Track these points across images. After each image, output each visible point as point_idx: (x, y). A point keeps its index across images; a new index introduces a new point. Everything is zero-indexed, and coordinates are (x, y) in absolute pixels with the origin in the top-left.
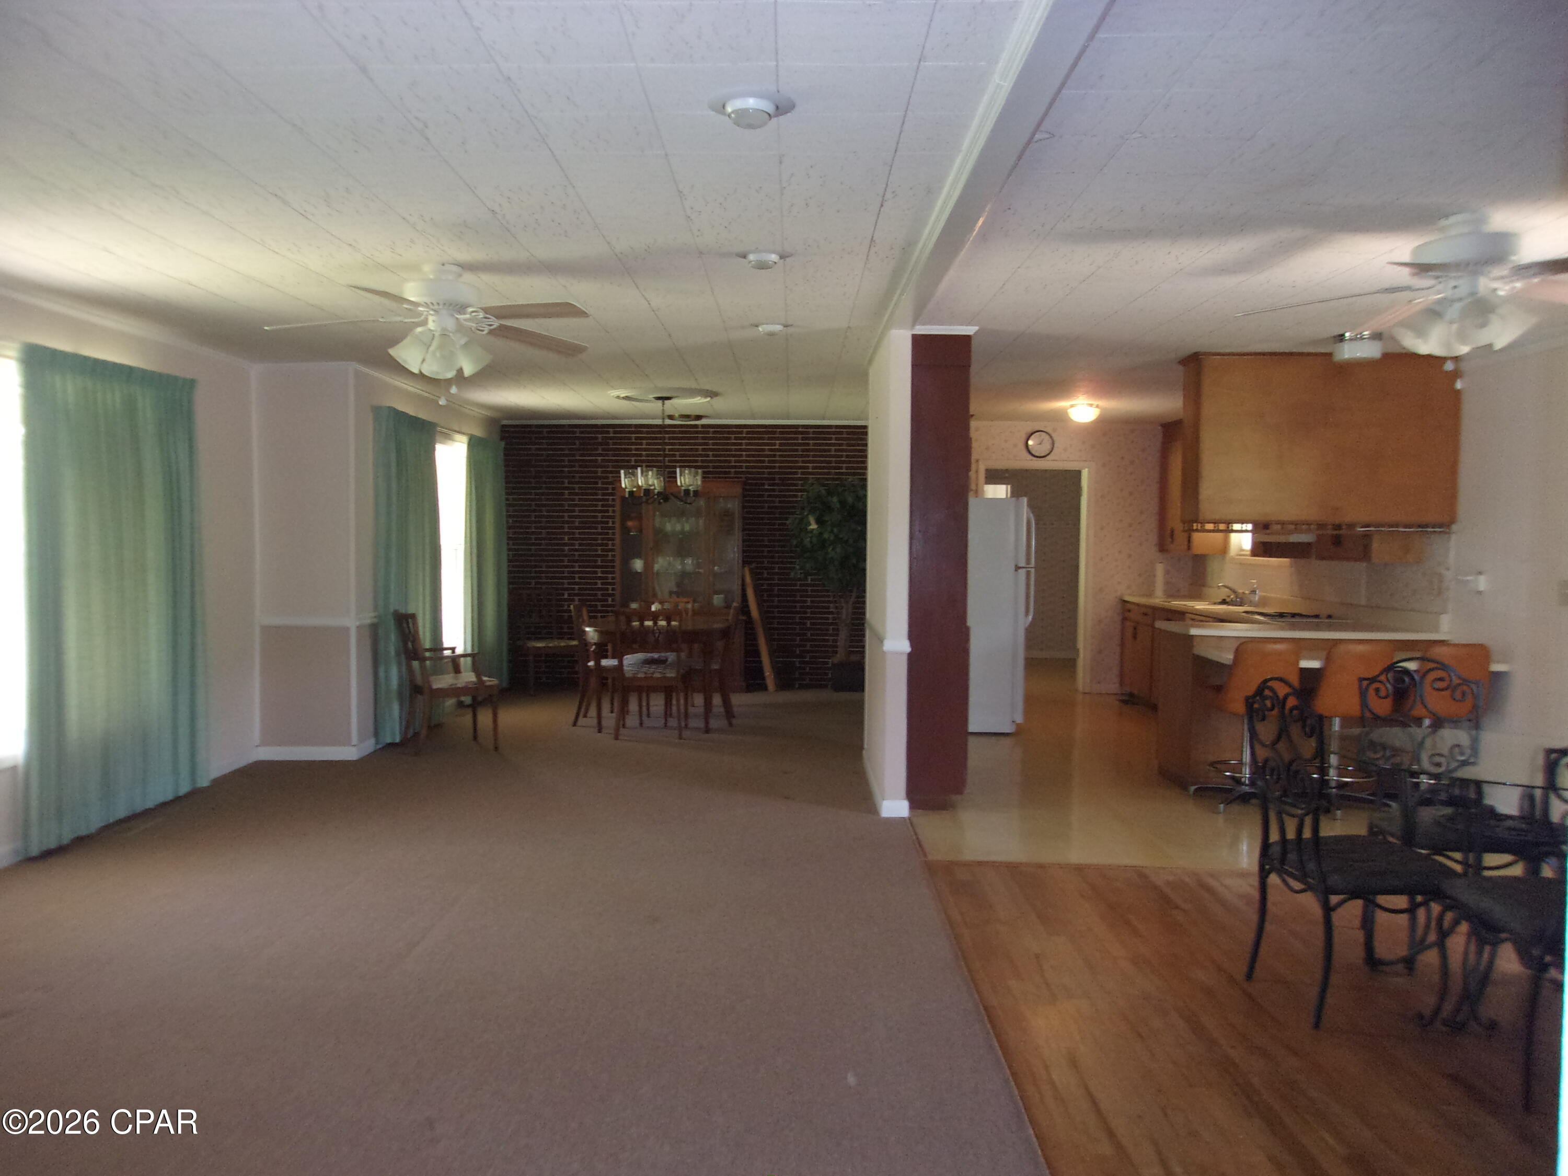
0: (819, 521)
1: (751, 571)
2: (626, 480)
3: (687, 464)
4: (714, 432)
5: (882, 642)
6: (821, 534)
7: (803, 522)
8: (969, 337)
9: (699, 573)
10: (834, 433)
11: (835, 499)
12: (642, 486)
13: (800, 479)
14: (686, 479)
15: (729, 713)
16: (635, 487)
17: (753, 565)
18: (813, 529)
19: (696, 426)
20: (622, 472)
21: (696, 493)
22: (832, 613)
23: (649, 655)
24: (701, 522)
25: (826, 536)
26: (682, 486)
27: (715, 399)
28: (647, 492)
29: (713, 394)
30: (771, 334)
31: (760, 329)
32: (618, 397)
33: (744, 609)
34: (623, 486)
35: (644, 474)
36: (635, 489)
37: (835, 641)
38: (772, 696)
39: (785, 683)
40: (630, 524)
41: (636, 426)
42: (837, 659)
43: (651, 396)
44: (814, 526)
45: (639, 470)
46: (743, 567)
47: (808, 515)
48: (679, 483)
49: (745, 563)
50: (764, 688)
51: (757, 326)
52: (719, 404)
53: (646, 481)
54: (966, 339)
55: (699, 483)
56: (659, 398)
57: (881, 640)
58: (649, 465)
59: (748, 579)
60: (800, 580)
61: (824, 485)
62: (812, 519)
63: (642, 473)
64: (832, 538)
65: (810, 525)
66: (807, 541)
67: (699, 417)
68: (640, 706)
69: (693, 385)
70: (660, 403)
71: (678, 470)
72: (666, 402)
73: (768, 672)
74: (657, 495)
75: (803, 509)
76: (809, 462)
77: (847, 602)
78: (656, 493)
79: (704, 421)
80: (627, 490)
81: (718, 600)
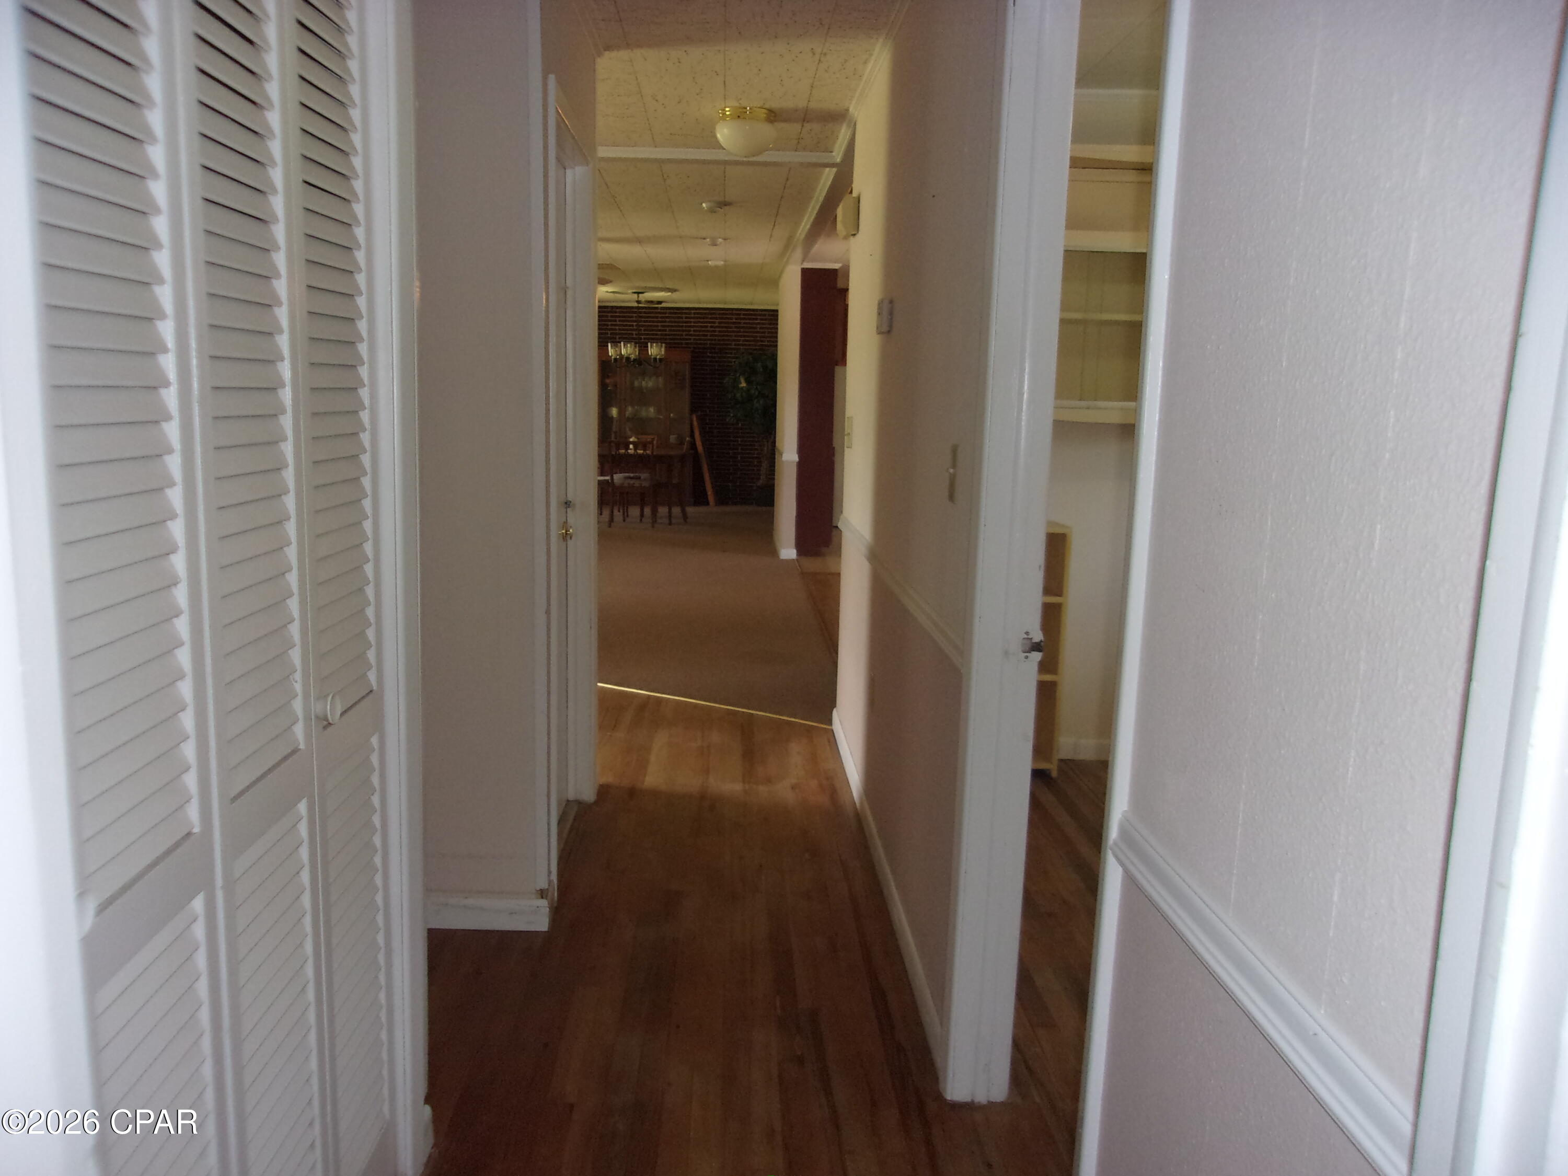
0: (748, 381)
1: (697, 417)
2: (612, 350)
3: (653, 340)
4: (671, 313)
5: (782, 455)
6: (748, 390)
7: (736, 382)
8: (836, 270)
9: (659, 419)
10: (760, 315)
11: (759, 365)
12: (624, 355)
13: (734, 349)
14: (654, 350)
15: (685, 515)
16: (618, 355)
17: (699, 413)
18: (743, 387)
19: (657, 308)
20: (609, 345)
21: (661, 360)
22: (756, 449)
23: (627, 474)
24: (661, 380)
25: (753, 392)
26: (652, 355)
27: (674, 293)
28: (628, 359)
29: (673, 290)
30: (716, 267)
31: (710, 262)
32: (607, 292)
33: (693, 445)
34: (610, 354)
35: (626, 346)
36: (618, 357)
37: (759, 470)
38: (712, 508)
39: (722, 500)
40: (608, 381)
41: (612, 307)
42: (760, 483)
43: (630, 291)
44: (743, 384)
45: (622, 343)
46: (691, 415)
47: (739, 376)
48: (650, 354)
49: (692, 411)
50: (707, 503)
51: (708, 261)
52: (675, 296)
53: (627, 350)
54: (835, 271)
55: (663, 353)
56: (635, 293)
57: (781, 455)
58: (628, 339)
59: (695, 423)
60: (733, 424)
61: (751, 354)
62: (742, 380)
63: (624, 346)
64: (757, 393)
65: (741, 383)
66: (738, 395)
67: (660, 303)
68: (624, 510)
69: (661, 286)
70: (636, 295)
71: (649, 344)
72: (640, 295)
73: (710, 492)
74: (633, 361)
75: (736, 371)
76: (741, 336)
77: (768, 442)
78: (632, 360)
79: (663, 305)
80: (613, 357)
81: (673, 439)
